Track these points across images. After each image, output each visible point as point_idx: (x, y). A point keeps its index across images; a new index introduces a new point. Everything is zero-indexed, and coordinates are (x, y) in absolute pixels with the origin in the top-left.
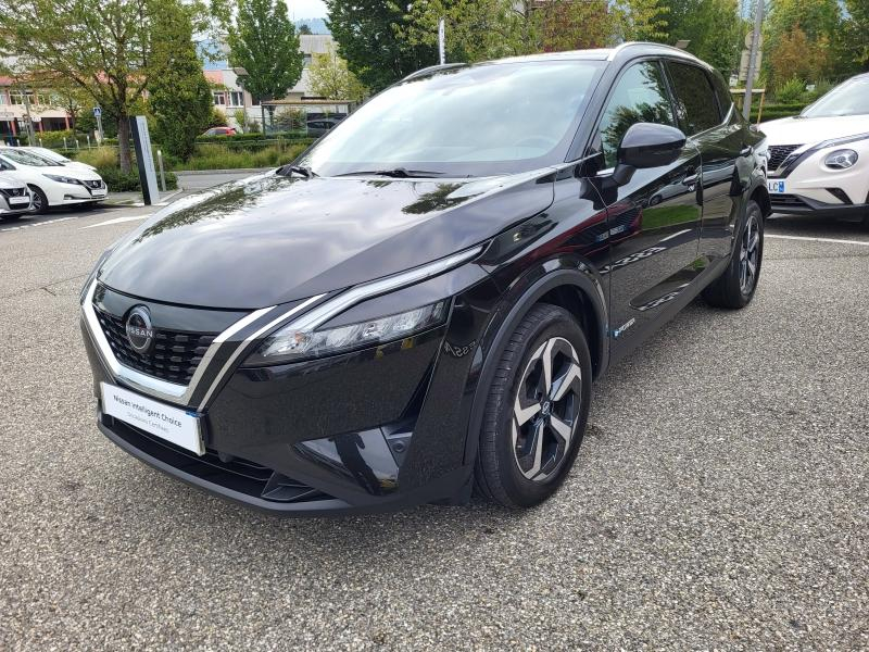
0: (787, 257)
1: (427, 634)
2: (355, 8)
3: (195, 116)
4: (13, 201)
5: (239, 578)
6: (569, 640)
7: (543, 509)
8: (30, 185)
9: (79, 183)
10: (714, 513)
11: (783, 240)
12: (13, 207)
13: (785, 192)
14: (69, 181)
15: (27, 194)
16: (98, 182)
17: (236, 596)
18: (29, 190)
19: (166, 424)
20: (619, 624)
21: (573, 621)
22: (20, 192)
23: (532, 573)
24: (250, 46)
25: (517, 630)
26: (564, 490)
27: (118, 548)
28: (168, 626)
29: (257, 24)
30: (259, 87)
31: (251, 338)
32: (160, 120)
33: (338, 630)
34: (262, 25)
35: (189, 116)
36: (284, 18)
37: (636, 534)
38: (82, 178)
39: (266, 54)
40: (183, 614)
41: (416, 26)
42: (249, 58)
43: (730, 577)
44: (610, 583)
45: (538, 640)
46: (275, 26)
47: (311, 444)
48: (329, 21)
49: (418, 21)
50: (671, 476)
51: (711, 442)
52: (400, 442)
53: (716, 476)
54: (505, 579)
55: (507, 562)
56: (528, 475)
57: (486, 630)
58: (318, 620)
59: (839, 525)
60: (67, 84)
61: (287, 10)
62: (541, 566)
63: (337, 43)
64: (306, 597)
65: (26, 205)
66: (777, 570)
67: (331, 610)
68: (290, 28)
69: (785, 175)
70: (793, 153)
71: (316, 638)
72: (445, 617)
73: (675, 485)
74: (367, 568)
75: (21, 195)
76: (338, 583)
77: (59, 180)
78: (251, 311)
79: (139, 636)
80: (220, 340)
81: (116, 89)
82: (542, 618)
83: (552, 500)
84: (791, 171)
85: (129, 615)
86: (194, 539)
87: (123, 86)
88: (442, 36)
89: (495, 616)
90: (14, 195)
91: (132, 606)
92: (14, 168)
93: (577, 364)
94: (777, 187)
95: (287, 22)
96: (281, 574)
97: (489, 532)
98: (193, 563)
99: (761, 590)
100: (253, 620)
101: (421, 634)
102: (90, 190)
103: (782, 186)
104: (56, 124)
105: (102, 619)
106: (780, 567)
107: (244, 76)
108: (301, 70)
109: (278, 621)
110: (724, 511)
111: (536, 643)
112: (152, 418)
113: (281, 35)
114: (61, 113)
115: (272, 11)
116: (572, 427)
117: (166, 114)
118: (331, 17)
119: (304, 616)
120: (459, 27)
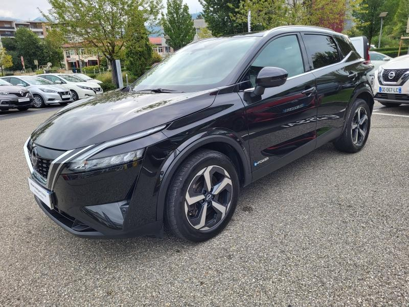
0: (396, 126)
1: (129, 293)
2: (216, 7)
3: (145, 59)
4: (64, 97)
5: (70, 262)
6: (185, 303)
7: (206, 244)
8: (71, 90)
9: (91, 89)
10: (283, 252)
11: (400, 117)
12: (63, 99)
13: (402, 93)
14: (87, 88)
15: (70, 94)
16: (99, 89)
17: (65, 269)
18: (70, 92)
19: (42, 195)
20: (211, 298)
21: (192, 294)
22: (67, 93)
23: (186, 271)
24: (172, 26)
25: (167, 295)
26: (220, 236)
27: (33, 245)
28: (35, 278)
29: (175, 16)
30: (175, 44)
31: (63, 162)
32: (130, 61)
33: (96, 287)
34: (177, 17)
35: (142, 59)
36: (187, 13)
37: (241, 258)
38: (92, 87)
39: (179, 29)
40: (42, 274)
41: (240, 13)
42: (171, 31)
43: (273, 282)
44: (217, 279)
45: (173, 301)
46: (183, 17)
47: (88, 208)
48: (203, 13)
49: (242, 11)
50: (272, 233)
51: (301, 218)
52: (125, 209)
53: (294, 235)
54: (173, 273)
55: (178, 266)
56: (197, 227)
57: (154, 294)
58: (90, 283)
59: (340, 263)
60: (91, 47)
61: (188, 9)
62: (192, 269)
63: (207, 23)
64: (91, 272)
65: (69, 99)
66: (297, 282)
67: (97, 279)
68: (190, 17)
69: (402, 84)
70: (406, 73)
71: (86, 289)
72: (140, 287)
73: (272, 237)
74: (120, 262)
75: (67, 94)
76: (106, 268)
77: (83, 88)
78: (66, 151)
79: (23, 281)
80: (53, 162)
81: (110, 48)
82: (179, 292)
83: (213, 239)
84: (405, 82)
85: (24, 272)
86: (61, 244)
87: (113, 47)
88: (249, 18)
89: (161, 288)
90: (64, 94)
91: (26, 269)
92: (66, 83)
93: (228, 178)
94: (398, 90)
95: (188, 14)
96: (86, 261)
97: (178, 251)
98: (56, 253)
99: (284, 289)
100: (67, 279)
101: (127, 292)
102: (95, 92)
103: (400, 90)
104: (94, 63)
105: (14, 273)
106: (299, 280)
107: (169, 40)
108: (194, 36)
109: (75, 281)
110: (288, 251)
111: (171, 302)
112: (40, 193)
113: (185, 20)
114: (94, 58)
115: (182, 10)
116: (227, 207)
117: (133, 58)
118: (205, 12)
119: (86, 280)
120: (261, 13)
